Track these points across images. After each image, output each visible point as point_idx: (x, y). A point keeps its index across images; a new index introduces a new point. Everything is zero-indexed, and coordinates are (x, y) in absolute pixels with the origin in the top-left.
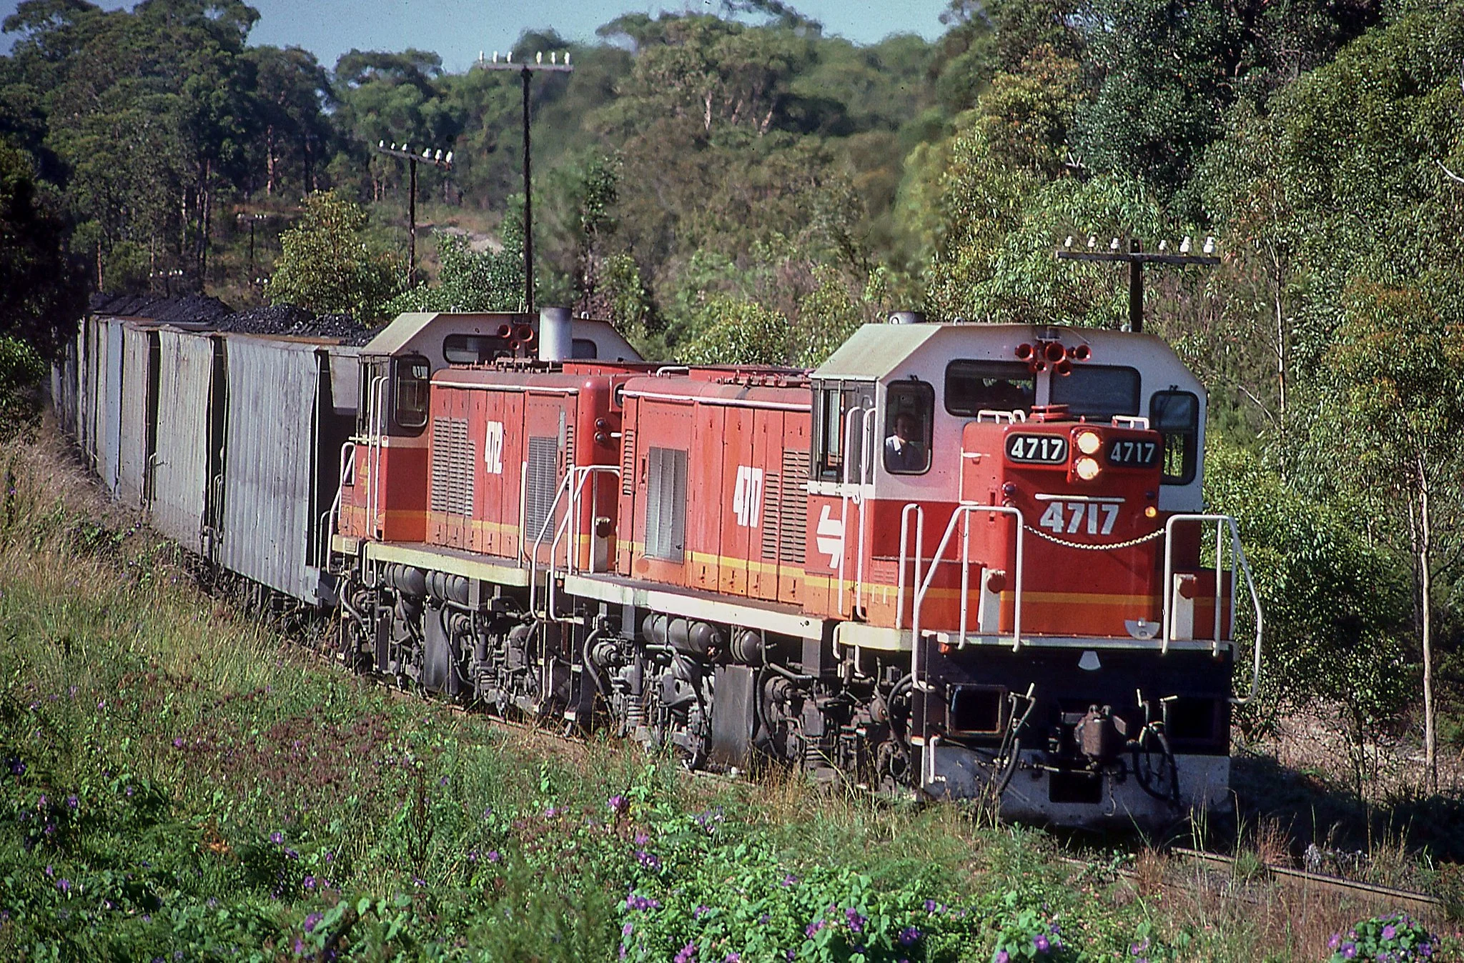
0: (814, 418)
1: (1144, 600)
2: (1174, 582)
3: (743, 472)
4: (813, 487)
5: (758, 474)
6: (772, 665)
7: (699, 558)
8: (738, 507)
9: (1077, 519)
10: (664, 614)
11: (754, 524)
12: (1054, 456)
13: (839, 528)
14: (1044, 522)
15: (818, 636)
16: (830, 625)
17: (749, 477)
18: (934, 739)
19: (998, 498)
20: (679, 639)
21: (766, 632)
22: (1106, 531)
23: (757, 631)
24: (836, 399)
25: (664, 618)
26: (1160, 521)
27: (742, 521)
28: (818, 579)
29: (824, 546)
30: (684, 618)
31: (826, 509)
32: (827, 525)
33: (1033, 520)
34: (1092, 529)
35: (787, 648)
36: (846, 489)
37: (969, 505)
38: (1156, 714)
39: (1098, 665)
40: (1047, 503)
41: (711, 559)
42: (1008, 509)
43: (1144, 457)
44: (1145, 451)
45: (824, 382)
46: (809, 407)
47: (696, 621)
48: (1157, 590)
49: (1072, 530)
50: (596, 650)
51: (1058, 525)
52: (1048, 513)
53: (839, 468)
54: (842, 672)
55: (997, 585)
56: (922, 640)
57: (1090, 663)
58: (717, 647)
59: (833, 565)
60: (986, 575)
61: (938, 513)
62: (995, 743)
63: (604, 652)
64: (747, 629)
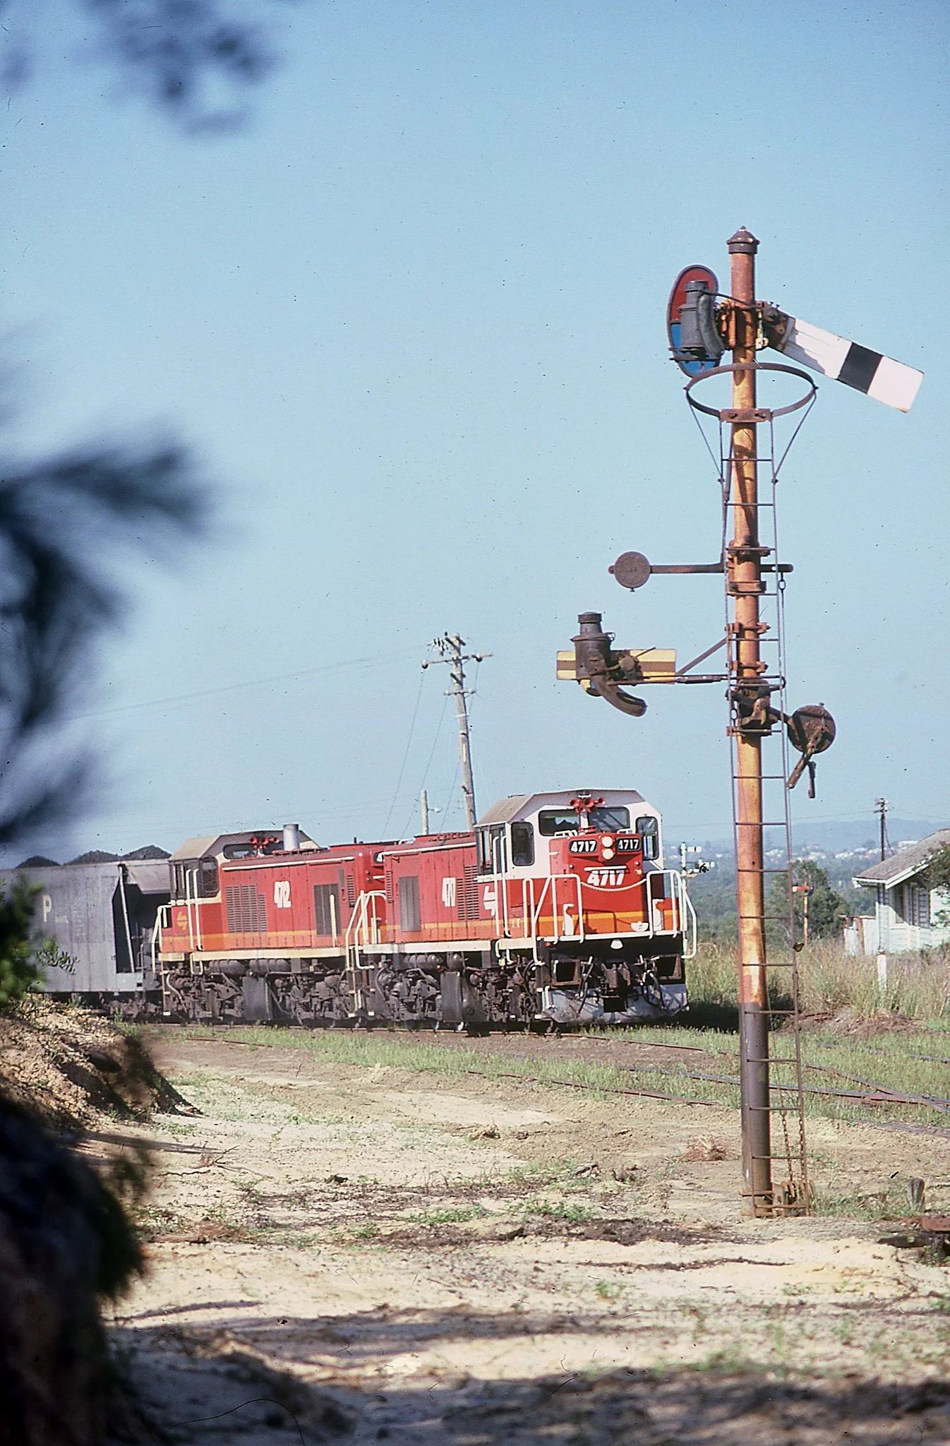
0: (478, 849)
1: (640, 914)
2: (653, 903)
3: (446, 881)
4: (480, 879)
5: (453, 880)
6: (468, 968)
7: (427, 926)
8: (444, 898)
9: (605, 878)
10: (413, 954)
11: (453, 905)
12: (592, 849)
13: (495, 895)
14: (590, 881)
15: (489, 949)
16: (493, 942)
17: (449, 883)
18: (547, 988)
19: (567, 871)
20: (421, 964)
21: (464, 952)
22: (619, 883)
23: (459, 953)
24: (487, 834)
25: (413, 956)
26: (644, 876)
27: (447, 905)
28: (486, 921)
29: (487, 906)
30: (423, 954)
31: (487, 888)
32: (488, 896)
33: (584, 879)
34: (612, 883)
35: (474, 958)
36: (495, 877)
37: (554, 877)
38: (650, 967)
39: (621, 946)
40: (590, 872)
41: (434, 926)
42: (573, 875)
43: (634, 846)
44: (634, 843)
45: (481, 828)
46: (475, 843)
47: (429, 954)
48: (645, 910)
49: (604, 883)
50: (380, 977)
51: (596, 882)
52: (591, 875)
53: (492, 869)
54: (502, 962)
55: (570, 911)
56: (538, 942)
57: (617, 945)
58: (441, 965)
59: (493, 914)
60: (565, 907)
61: (539, 883)
62: (575, 987)
63: (384, 978)
64: (455, 953)
